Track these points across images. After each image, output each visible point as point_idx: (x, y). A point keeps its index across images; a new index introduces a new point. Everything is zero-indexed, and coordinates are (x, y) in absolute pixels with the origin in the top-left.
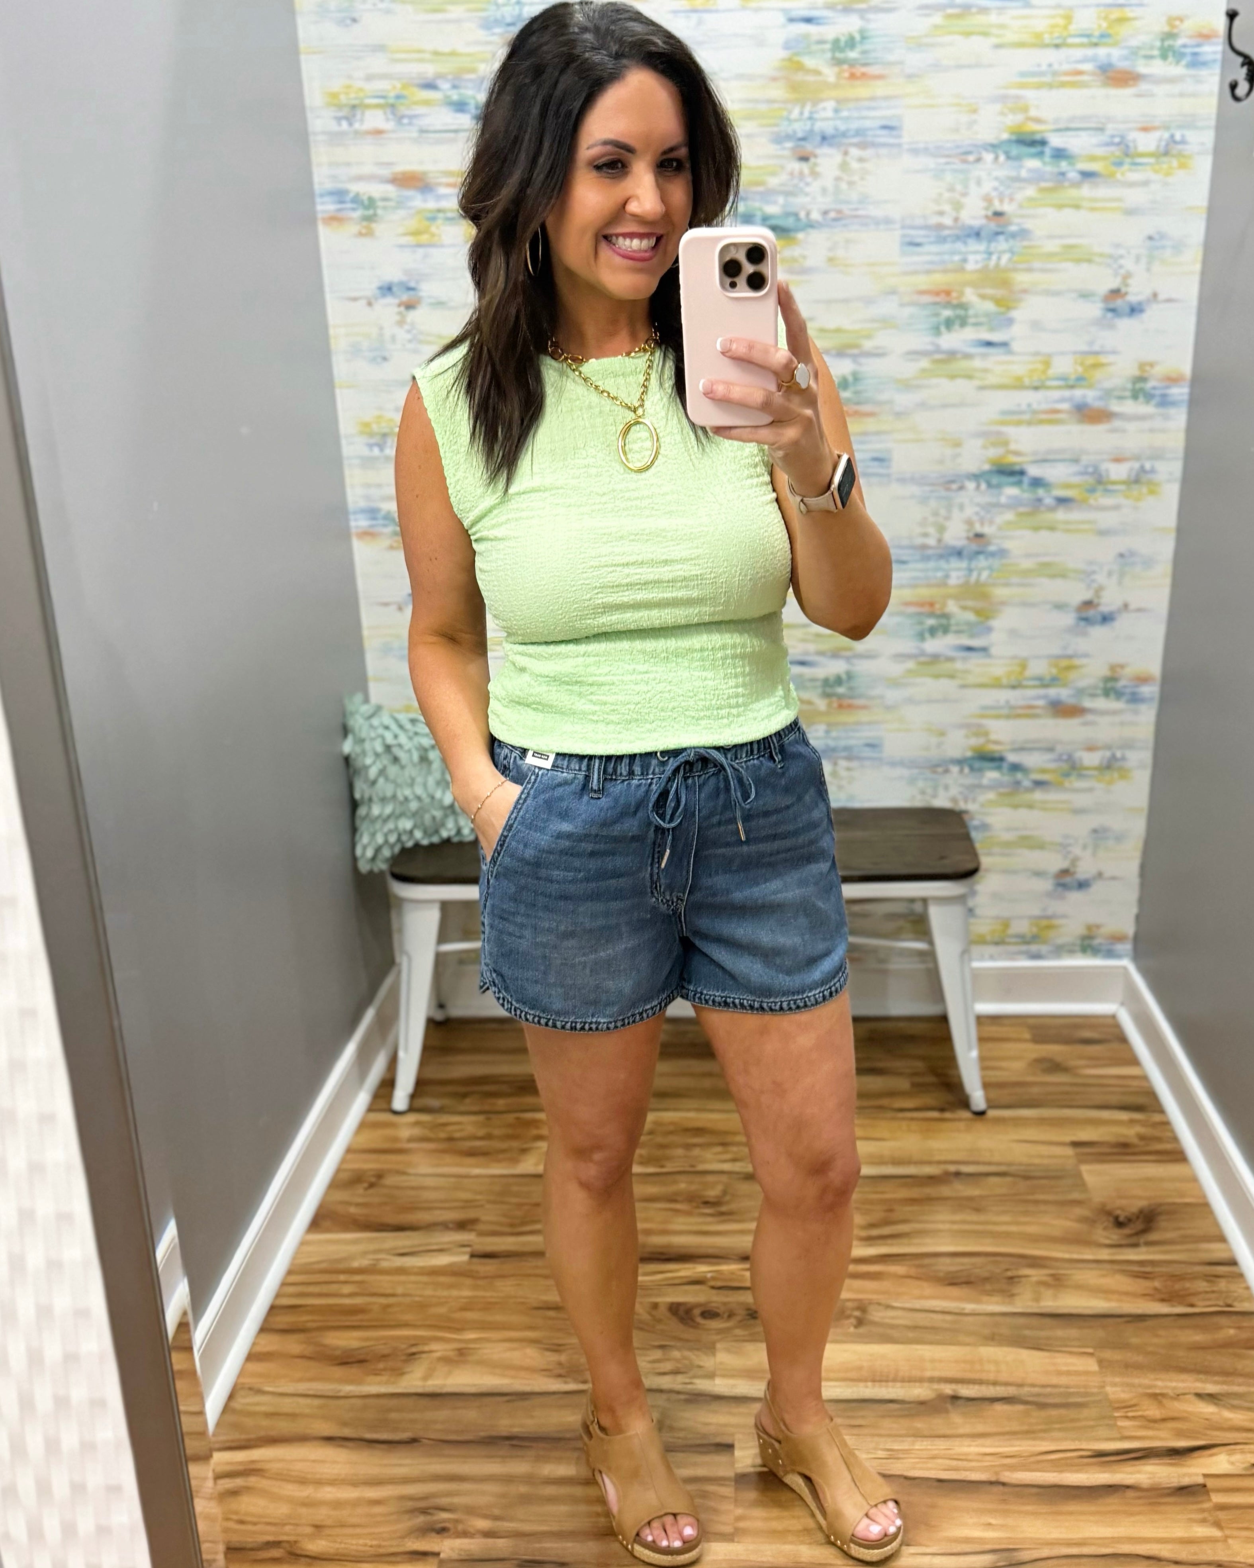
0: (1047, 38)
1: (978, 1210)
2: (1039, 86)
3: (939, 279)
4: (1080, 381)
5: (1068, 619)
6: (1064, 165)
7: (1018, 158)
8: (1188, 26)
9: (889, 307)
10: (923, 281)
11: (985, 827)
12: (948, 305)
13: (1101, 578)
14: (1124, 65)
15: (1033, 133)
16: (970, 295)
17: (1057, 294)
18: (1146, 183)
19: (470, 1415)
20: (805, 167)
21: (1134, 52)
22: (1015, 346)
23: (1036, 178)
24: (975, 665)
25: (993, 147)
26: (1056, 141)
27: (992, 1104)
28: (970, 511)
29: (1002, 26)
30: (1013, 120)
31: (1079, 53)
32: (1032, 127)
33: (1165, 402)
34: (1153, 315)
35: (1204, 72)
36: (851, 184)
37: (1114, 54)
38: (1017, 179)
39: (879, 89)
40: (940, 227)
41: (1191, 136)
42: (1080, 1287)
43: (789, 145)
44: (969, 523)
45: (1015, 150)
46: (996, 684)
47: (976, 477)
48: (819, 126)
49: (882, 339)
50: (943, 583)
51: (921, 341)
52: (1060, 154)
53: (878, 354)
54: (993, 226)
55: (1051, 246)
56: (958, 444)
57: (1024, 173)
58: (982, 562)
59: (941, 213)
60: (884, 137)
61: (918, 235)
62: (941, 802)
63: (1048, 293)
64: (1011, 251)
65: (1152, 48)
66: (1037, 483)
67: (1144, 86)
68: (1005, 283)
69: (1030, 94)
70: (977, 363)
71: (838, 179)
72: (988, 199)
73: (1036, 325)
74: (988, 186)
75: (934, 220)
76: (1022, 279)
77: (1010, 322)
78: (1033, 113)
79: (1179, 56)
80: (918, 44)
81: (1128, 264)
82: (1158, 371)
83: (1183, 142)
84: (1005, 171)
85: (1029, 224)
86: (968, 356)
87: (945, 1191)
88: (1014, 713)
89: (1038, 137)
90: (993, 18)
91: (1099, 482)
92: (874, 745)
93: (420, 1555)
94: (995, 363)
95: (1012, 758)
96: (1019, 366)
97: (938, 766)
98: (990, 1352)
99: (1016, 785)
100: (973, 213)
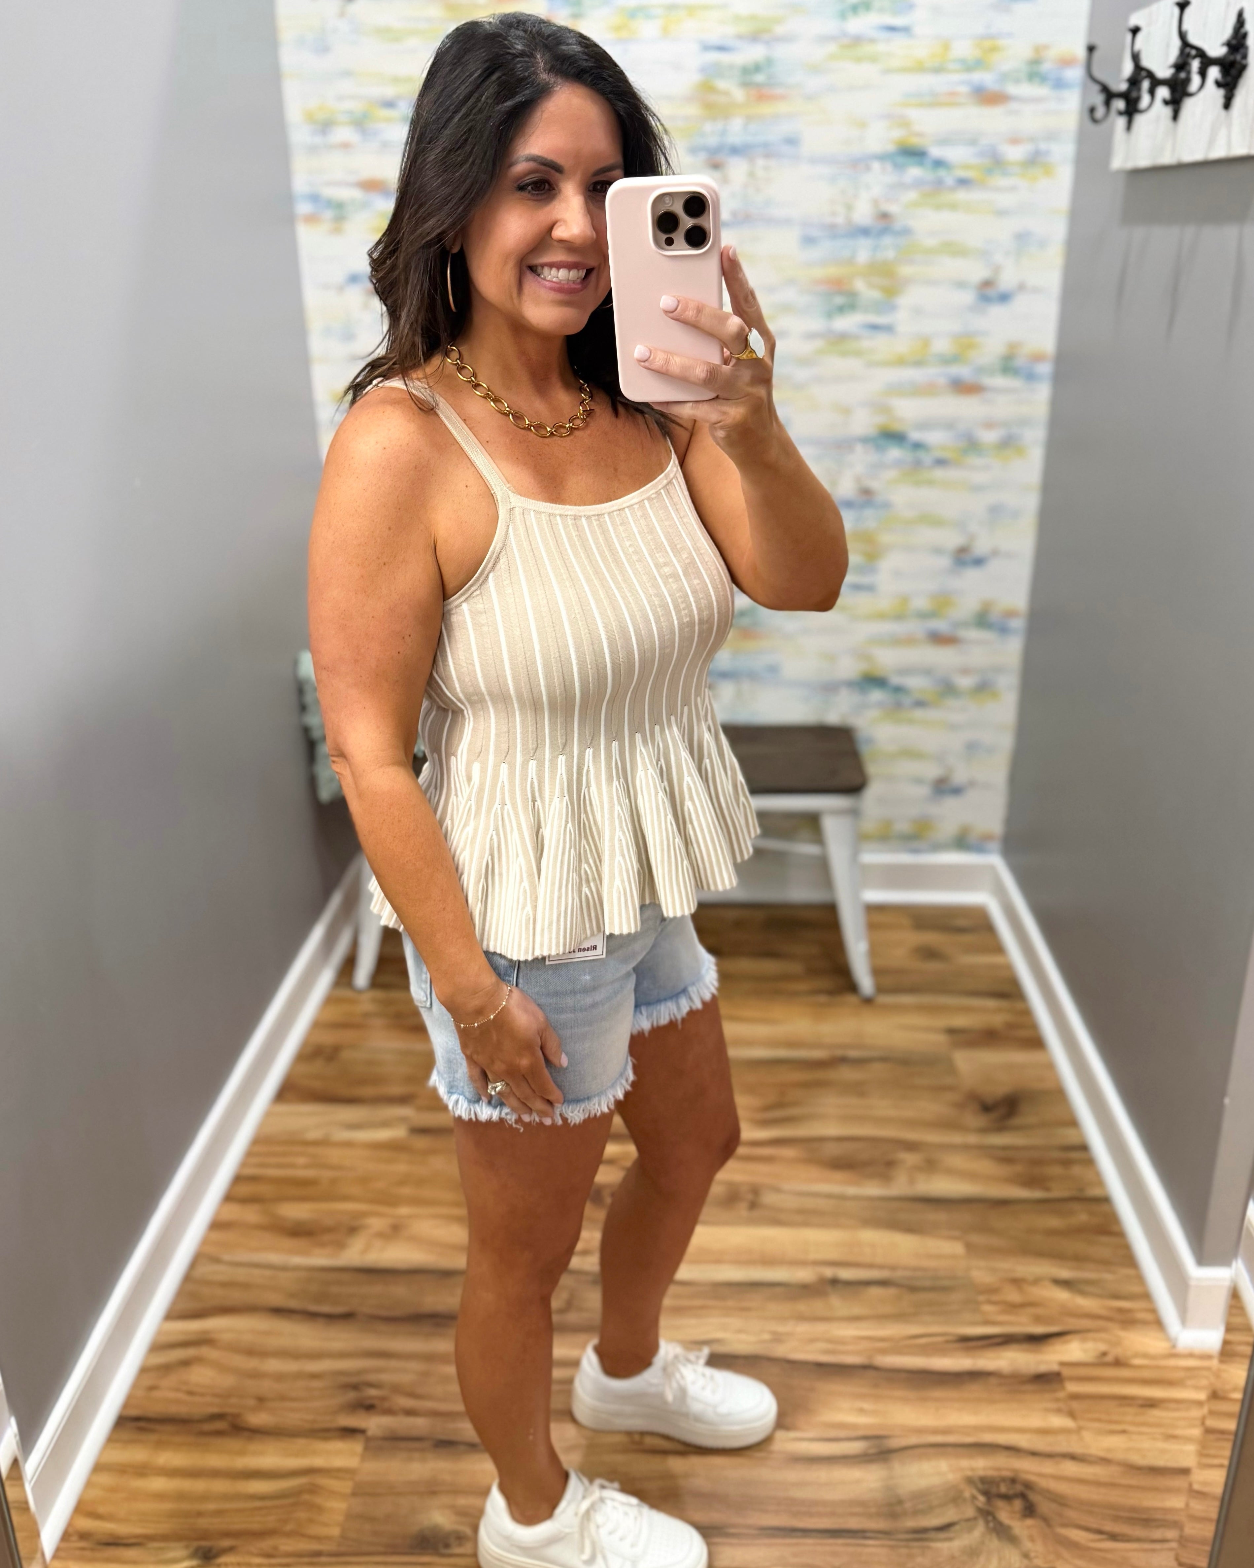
0: (927, 64)
1: (861, 1094)
2: (921, 105)
3: (833, 271)
4: (956, 359)
5: (945, 562)
6: (942, 173)
7: (903, 167)
8: (1052, 53)
9: (789, 295)
10: (818, 273)
11: (870, 741)
12: (840, 293)
13: (974, 528)
14: (996, 87)
15: (916, 145)
16: (859, 285)
17: (936, 283)
18: (1014, 189)
19: (399, 1291)
20: (717, 174)
21: (1005, 76)
22: (899, 329)
23: (917, 184)
24: (863, 601)
25: (882, 157)
26: (935, 152)
27: (880, 990)
28: (859, 469)
29: (889, 54)
30: (897, 134)
31: (955, 77)
32: (915, 140)
33: (1031, 377)
34: (1020, 302)
35: (1066, 94)
36: (757, 189)
37: (987, 79)
38: (901, 185)
39: (781, 108)
40: (833, 226)
41: (1054, 148)
42: (952, 1172)
43: (703, 155)
44: (858, 479)
45: (901, 160)
46: (881, 616)
47: (865, 440)
48: (729, 139)
49: (783, 322)
51: (816, 324)
52: (939, 164)
54: (880, 225)
55: (930, 242)
56: (847, 412)
57: (907, 179)
58: (869, 513)
59: (835, 214)
60: (786, 149)
61: (815, 232)
62: (833, 718)
63: (929, 283)
64: (896, 247)
65: (1020, 72)
66: (918, 446)
67: (1013, 106)
68: (890, 274)
69: (914, 114)
70: (865, 344)
71: (746, 185)
72: (876, 202)
73: (918, 311)
74: (876, 191)
75: (829, 220)
76: (906, 270)
77: (894, 308)
78: (916, 128)
79: (1043, 79)
80: (816, 70)
81: (999, 258)
82: (1025, 350)
83: (1048, 153)
84: (891, 178)
85: (912, 223)
86: (858, 337)
87: (833, 1076)
88: (896, 641)
89: (919, 149)
90: (881, 47)
91: (972, 445)
92: (773, 669)
93: (349, 1432)
94: (881, 344)
95: (895, 680)
96: (901, 345)
97: (830, 688)
98: (869, 1236)
99: (898, 706)
100: (863, 214)
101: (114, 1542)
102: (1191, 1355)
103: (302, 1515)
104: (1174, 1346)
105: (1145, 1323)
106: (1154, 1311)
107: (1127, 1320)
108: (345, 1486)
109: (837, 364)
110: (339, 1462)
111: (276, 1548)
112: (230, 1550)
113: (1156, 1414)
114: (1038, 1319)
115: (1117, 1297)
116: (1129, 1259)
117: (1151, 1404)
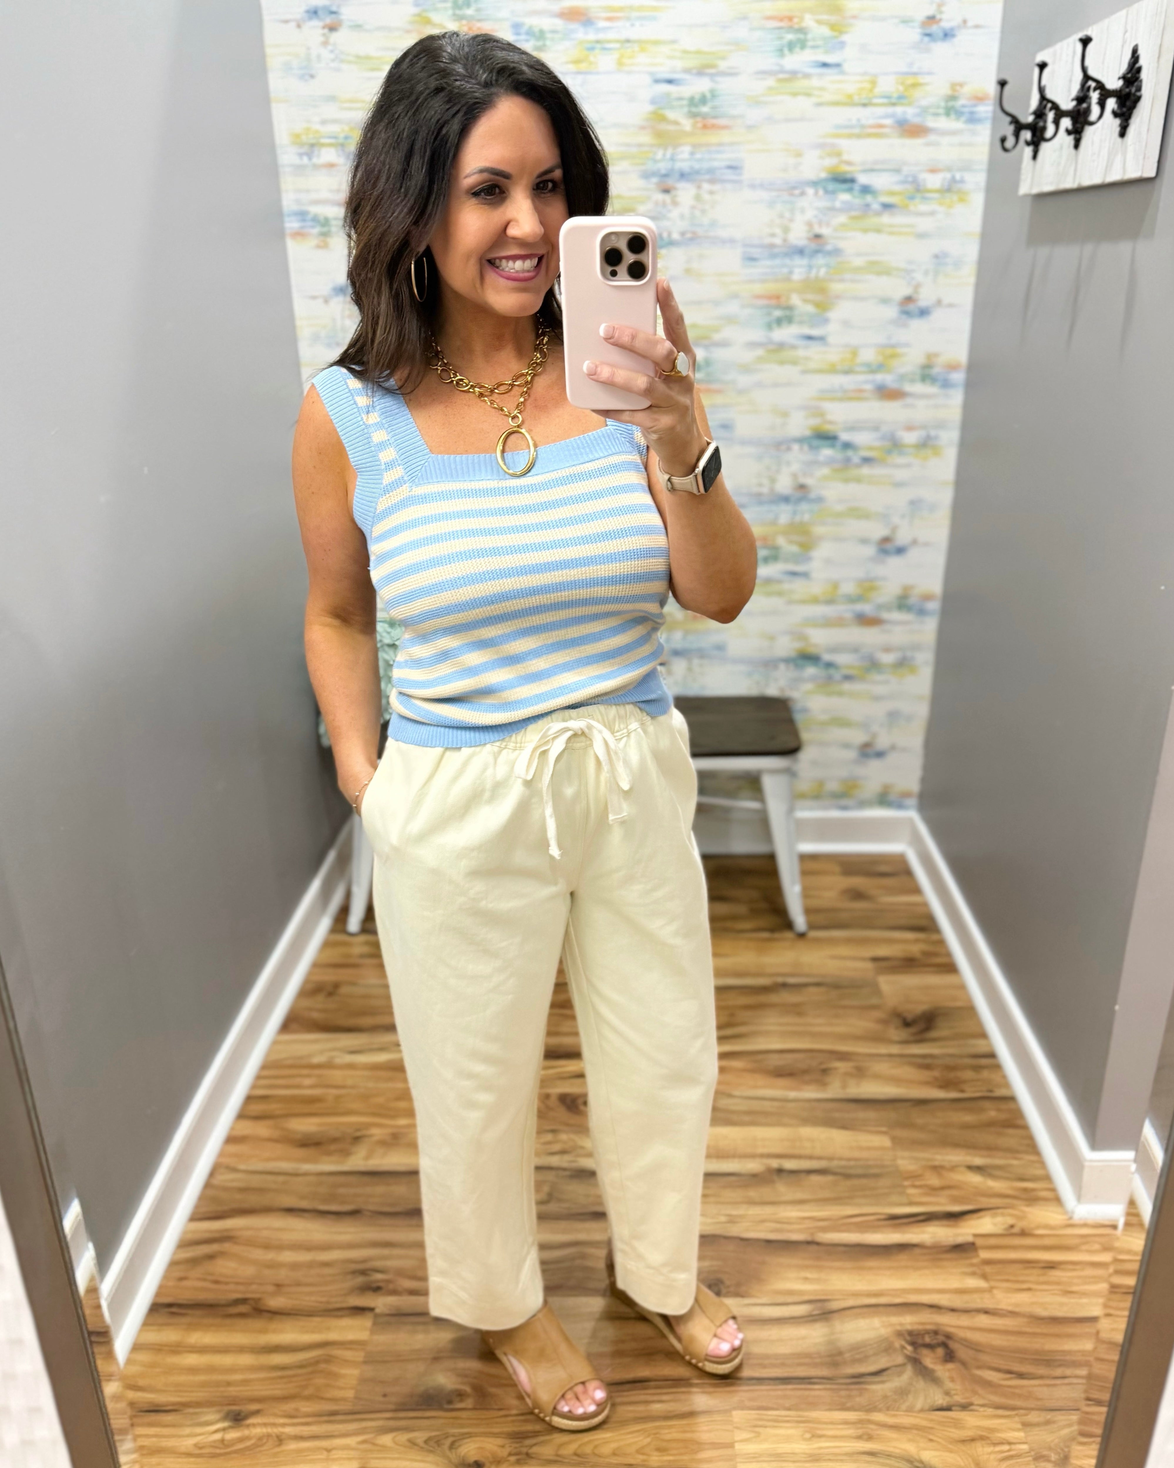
0: (856, 99)
1: (800, 1014)
2: (850, 136)
3: (771, 287)
4: (880, 368)
5: (870, 551)
6: (869, 198)
7: (833, 192)
8: (966, 90)
9: (733, 308)
10: (758, 288)
11: (805, 710)
12: (778, 307)
13: (896, 520)
14: (917, 120)
15: (846, 173)
16: (795, 300)
17: (862, 299)
18: (932, 213)
20: (667, 198)
21: (924, 110)
22: (831, 340)
23: (847, 208)
24: (799, 587)
25: (815, 184)
26: (863, 179)
27: (812, 926)
28: (795, 467)
29: (822, 89)
30: (829, 162)
31: (881, 111)
32: (845, 168)
33: (946, 384)
34: (938, 316)
35: (979, 127)
36: (703, 212)
37: (909, 112)
38: (832, 209)
39: (725, 137)
40: (772, 246)
41: (968, 177)
42: (878, 1077)
43: (655, 180)
44: (795, 476)
45: (831, 186)
46: (815, 600)
47: (800, 440)
48: (678, 165)
49: (728, 333)
50: (774, 523)
51: (758, 334)
52: (866, 190)
53: (724, 344)
54: (813, 246)
55: (858, 262)
56: (785, 414)
57: (838, 204)
58: (804, 506)
59: (773, 235)
60: (729, 175)
61: (755, 252)
62: (772, 691)
63: (856, 298)
64: (827, 266)
65: (938, 107)
66: (847, 446)
67: (932, 138)
68: (822, 291)
69: (844, 144)
70: (801, 353)
71: (693, 208)
72: (810, 224)
73: (846, 324)
74: (810, 214)
75: (768, 240)
76: (836, 287)
77: (826, 321)
78: (845, 157)
79: (959, 114)
80: (756, 102)
81: (919, 277)
82: (941, 360)
83: (962, 181)
84: (823, 203)
85: (841, 244)
86: (794, 347)
87: (773, 998)
88: (828, 623)
89: (848, 176)
90: (815, 82)
91: (895, 445)
92: (720, 648)
93: (360, 1311)
94: (814, 353)
95: (827, 657)
96: (833, 355)
97: (770, 664)
98: (808, 1131)
99: (830, 678)
100: (798, 235)
101: (155, 1410)
102: (1085, 1225)
103: (319, 1381)
104: (1071, 1218)
105: (1046, 1200)
106: (1054, 1190)
107: (1031, 1198)
108: (358, 1356)
109: (775, 372)
110: (350, 1336)
111: (297, 1410)
112: (257, 1413)
113: (1056, 1274)
114: (955, 1200)
115: (1022, 1179)
116: (1032, 1147)
117: (1052, 1266)
